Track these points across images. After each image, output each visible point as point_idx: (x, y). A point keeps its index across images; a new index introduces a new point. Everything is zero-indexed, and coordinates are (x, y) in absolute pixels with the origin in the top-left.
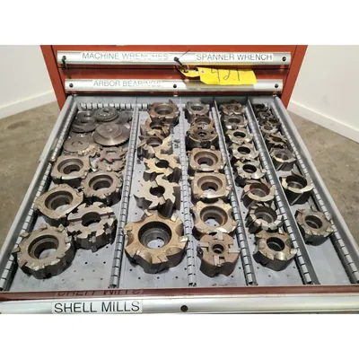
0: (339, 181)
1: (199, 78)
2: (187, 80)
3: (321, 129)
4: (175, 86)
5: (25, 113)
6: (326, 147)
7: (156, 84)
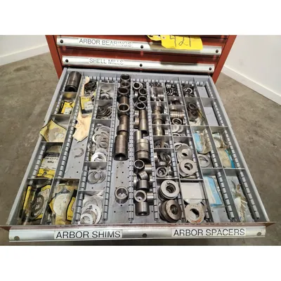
0: (245, 120)
1: (160, 42)
2: (151, 43)
3: (236, 83)
4: (142, 47)
5: (27, 60)
6: (239, 95)
7: (128, 45)
